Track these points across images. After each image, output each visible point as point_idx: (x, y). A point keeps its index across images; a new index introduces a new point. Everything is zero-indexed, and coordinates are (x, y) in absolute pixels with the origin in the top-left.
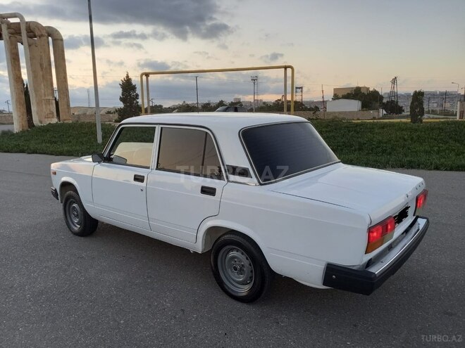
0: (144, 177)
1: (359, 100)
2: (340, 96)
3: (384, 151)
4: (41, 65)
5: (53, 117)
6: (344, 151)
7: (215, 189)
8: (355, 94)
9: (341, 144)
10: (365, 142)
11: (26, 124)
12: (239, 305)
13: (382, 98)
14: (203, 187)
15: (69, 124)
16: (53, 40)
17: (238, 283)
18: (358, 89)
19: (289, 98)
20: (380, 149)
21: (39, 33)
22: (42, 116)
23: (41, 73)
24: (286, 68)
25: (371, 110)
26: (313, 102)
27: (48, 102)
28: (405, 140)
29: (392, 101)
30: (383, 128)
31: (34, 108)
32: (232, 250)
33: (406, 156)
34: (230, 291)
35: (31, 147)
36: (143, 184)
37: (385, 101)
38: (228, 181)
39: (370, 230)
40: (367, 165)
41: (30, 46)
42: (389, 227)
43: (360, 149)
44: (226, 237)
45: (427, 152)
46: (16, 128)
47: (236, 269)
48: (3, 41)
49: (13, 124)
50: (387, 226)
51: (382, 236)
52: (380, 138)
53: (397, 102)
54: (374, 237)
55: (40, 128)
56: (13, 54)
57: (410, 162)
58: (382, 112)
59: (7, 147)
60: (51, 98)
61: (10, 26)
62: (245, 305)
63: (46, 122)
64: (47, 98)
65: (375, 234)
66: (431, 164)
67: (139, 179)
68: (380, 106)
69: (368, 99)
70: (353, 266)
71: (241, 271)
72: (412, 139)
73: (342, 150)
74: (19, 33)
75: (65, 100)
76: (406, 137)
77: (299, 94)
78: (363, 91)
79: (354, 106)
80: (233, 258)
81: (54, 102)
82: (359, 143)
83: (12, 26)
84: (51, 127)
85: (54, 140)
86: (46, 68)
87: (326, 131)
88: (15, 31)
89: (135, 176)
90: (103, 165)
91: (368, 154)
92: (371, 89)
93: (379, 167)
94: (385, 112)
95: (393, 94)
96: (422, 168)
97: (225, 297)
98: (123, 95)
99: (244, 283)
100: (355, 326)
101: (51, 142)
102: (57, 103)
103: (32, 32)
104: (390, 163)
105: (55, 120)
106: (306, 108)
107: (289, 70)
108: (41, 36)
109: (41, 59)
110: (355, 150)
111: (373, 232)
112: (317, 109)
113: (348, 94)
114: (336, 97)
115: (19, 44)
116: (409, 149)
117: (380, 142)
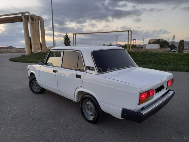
0: (56, 71)
1: (159, 44)
2: (151, 42)
3: (165, 64)
4: (36, 31)
5: (39, 50)
6: (148, 64)
7: (81, 76)
8: (158, 42)
9: (147, 61)
10: (158, 60)
11: (30, 52)
12: (90, 124)
13: (168, 43)
14: (77, 75)
15: (45, 52)
16: (40, 21)
17: (90, 115)
18: (159, 40)
19: (129, 43)
20: (163, 63)
21: (35, 19)
22: (36, 49)
23: (36, 33)
24: (128, 31)
25: (164, 48)
26: (140, 45)
27: (38, 44)
28: (175, 60)
29: (173, 45)
30: (166, 55)
31: (33, 46)
32: (88, 101)
33: (174, 66)
34: (87, 118)
35: (30, 60)
36: (56, 74)
37: (170, 45)
38: (86, 72)
39: (141, 95)
40: (157, 69)
41: (32, 23)
42: (151, 93)
43: (155, 63)
44: (86, 96)
45: (183, 65)
46: (26, 54)
47: (89, 109)
48: (22, 22)
49: (25, 52)
50: (150, 93)
51: (147, 97)
52: (164, 59)
53: (175, 45)
54: (142, 98)
55: (34, 54)
56: (26, 26)
57: (176, 69)
58: (169, 49)
59: (22, 60)
60: (39, 43)
61: (25, 16)
62: (92, 124)
63: (37, 51)
64: (38, 43)
65: (143, 96)
66: (185, 69)
67: (55, 71)
68: (168, 47)
69: (163, 44)
70: (134, 110)
71: (91, 110)
72: (177, 59)
73: (148, 63)
74: (28, 19)
75: (44, 43)
76: (175, 58)
77: (135, 42)
78: (160, 41)
79: (157, 46)
80: (88, 104)
81: (40, 44)
82: (155, 60)
83: (26, 16)
84: (38, 54)
85: (38, 58)
86: (37, 32)
87: (142, 56)
88: (27, 18)
89: (54, 70)
90: (44, 66)
91: (159, 65)
92: (164, 40)
93: (162, 71)
94: (170, 49)
95: (173, 42)
96: (181, 71)
97: (85, 120)
98: (65, 42)
99: (92, 115)
100: (137, 136)
101: (37, 59)
102: (41, 45)
103: (33, 18)
104: (167, 69)
105: (40, 51)
106: (137, 47)
107: (130, 32)
108: (36, 20)
109: (36, 28)
110: (153, 63)
111: (142, 95)
112: (142, 48)
113: (155, 42)
114: (149, 43)
115: (28, 23)
116: (176, 63)
117: (164, 60)
